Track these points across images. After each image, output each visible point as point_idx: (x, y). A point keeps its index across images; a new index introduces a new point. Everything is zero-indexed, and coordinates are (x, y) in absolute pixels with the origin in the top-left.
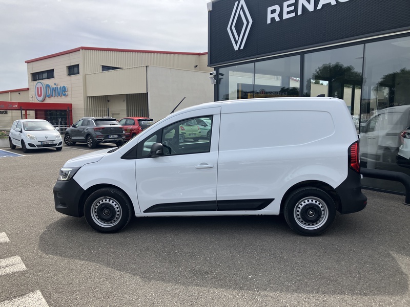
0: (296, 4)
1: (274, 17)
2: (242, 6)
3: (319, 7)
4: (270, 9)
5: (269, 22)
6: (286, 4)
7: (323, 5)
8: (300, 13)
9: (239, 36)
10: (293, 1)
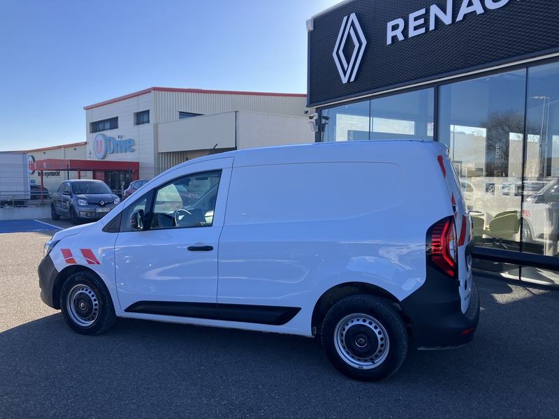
0: (426, 16)
1: (396, 36)
2: (353, 22)
3: (460, 18)
4: (390, 25)
5: (389, 42)
6: (412, 16)
7: (465, 16)
8: (432, 27)
9: (348, 64)
10: (422, 11)
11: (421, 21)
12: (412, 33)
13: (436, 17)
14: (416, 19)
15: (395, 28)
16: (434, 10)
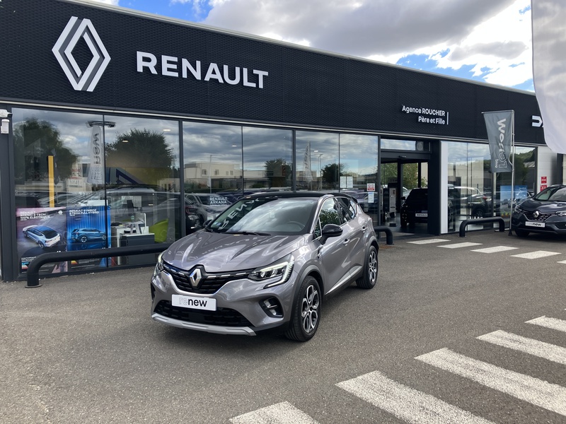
0: (179, 64)
1: (148, 68)
2: (87, 29)
3: (207, 79)
4: (140, 55)
5: (140, 69)
6: (165, 58)
7: (211, 79)
8: (185, 75)
9: (83, 70)
10: (175, 59)
11: (175, 67)
12: (165, 72)
13: (188, 68)
14: (169, 62)
15: (147, 60)
16: (185, 63)
